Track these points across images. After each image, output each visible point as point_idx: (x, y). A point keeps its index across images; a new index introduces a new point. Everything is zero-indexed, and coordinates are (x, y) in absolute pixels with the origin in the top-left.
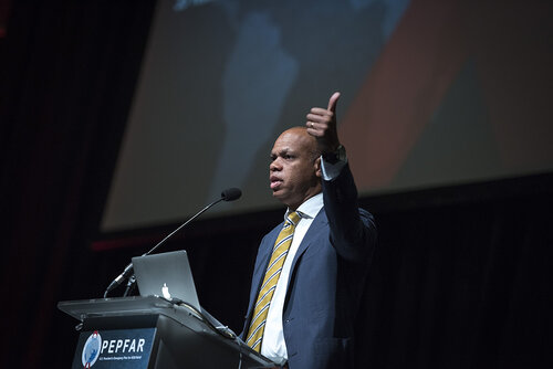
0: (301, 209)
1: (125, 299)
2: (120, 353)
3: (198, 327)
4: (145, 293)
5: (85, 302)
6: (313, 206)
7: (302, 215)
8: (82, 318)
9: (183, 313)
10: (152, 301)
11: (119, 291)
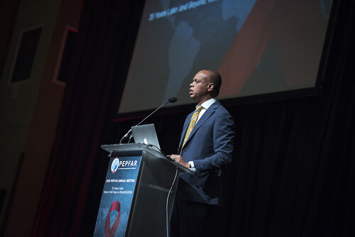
0: (203, 105)
1: (128, 144)
2: (127, 166)
3: (159, 156)
4: (137, 142)
5: (112, 145)
6: (207, 104)
7: (202, 108)
8: (111, 152)
9: (153, 150)
10: (140, 145)
11: (126, 141)
